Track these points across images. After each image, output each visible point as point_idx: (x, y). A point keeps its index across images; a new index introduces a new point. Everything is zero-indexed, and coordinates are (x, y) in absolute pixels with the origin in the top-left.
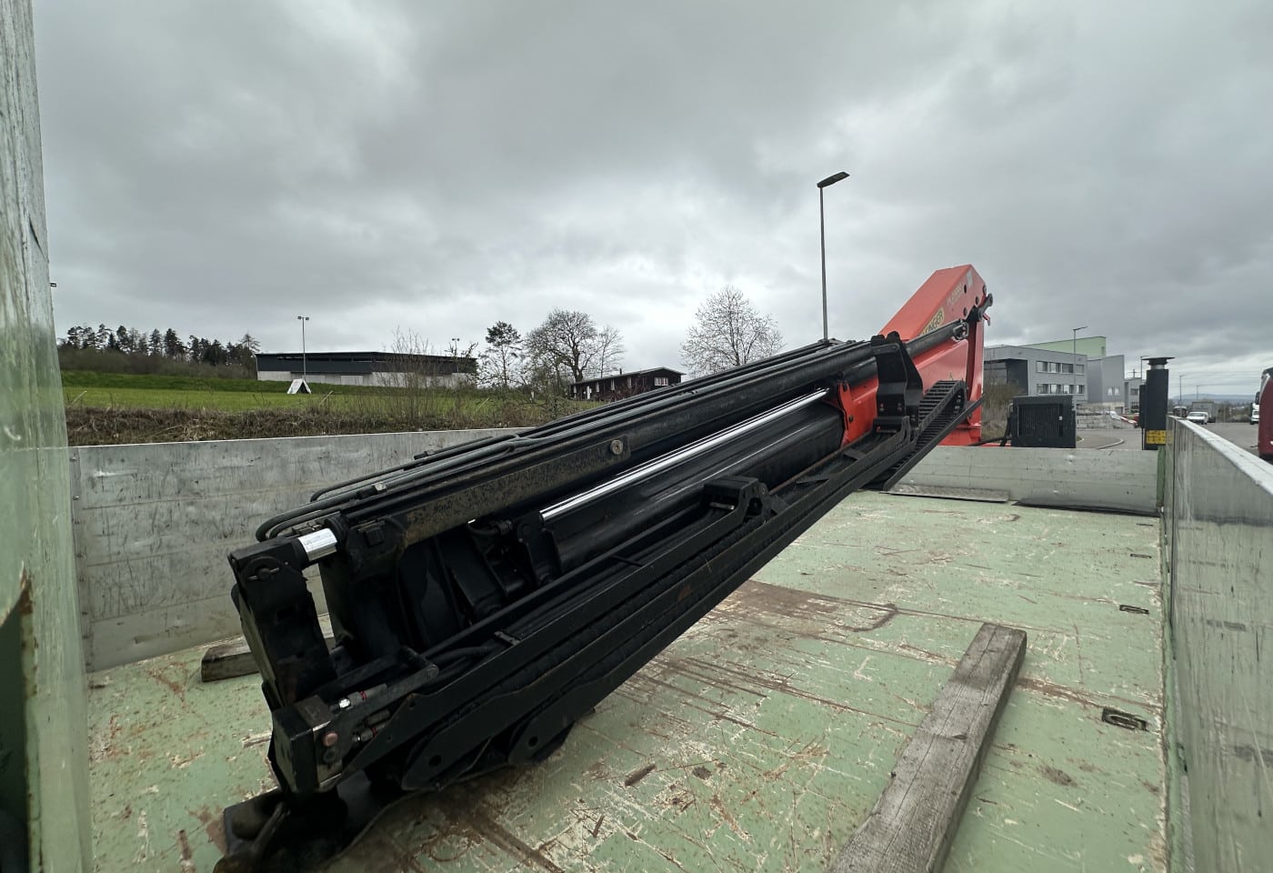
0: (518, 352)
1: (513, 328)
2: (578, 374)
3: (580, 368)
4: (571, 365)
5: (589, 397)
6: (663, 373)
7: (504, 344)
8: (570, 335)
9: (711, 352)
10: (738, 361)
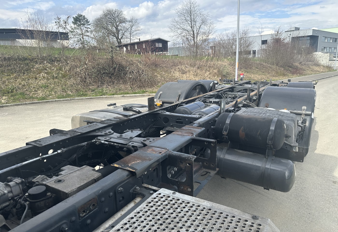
0: (89, 30)
1: (86, 17)
2: (119, 41)
3: (120, 39)
4: (115, 36)
5: (125, 52)
6: (159, 40)
7: (81, 26)
8: (114, 21)
9: (182, 30)
10: (194, 35)
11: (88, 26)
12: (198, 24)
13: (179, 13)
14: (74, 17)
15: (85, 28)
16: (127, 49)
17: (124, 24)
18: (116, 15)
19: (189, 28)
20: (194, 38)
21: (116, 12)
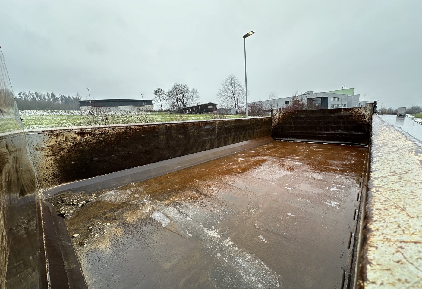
0: (165, 98)
1: (163, 90)
2: (184, 105)
3: (185, 103)
4: (182, 102)
5: (187, 113)
6: (210, 104)
7: (160, 96)
8: (181, 92)
9: (226, 97)
10: (235, 99)
11: (165, 96)
12: (237, 92)
13: (224, 85)
14: (155, 90)
15: (162, 98)
16: (189, 110)
17: (187, 94)
18: (182, 88)
19: (231, 95)
20: (235, 101)
21: (182, 85)
